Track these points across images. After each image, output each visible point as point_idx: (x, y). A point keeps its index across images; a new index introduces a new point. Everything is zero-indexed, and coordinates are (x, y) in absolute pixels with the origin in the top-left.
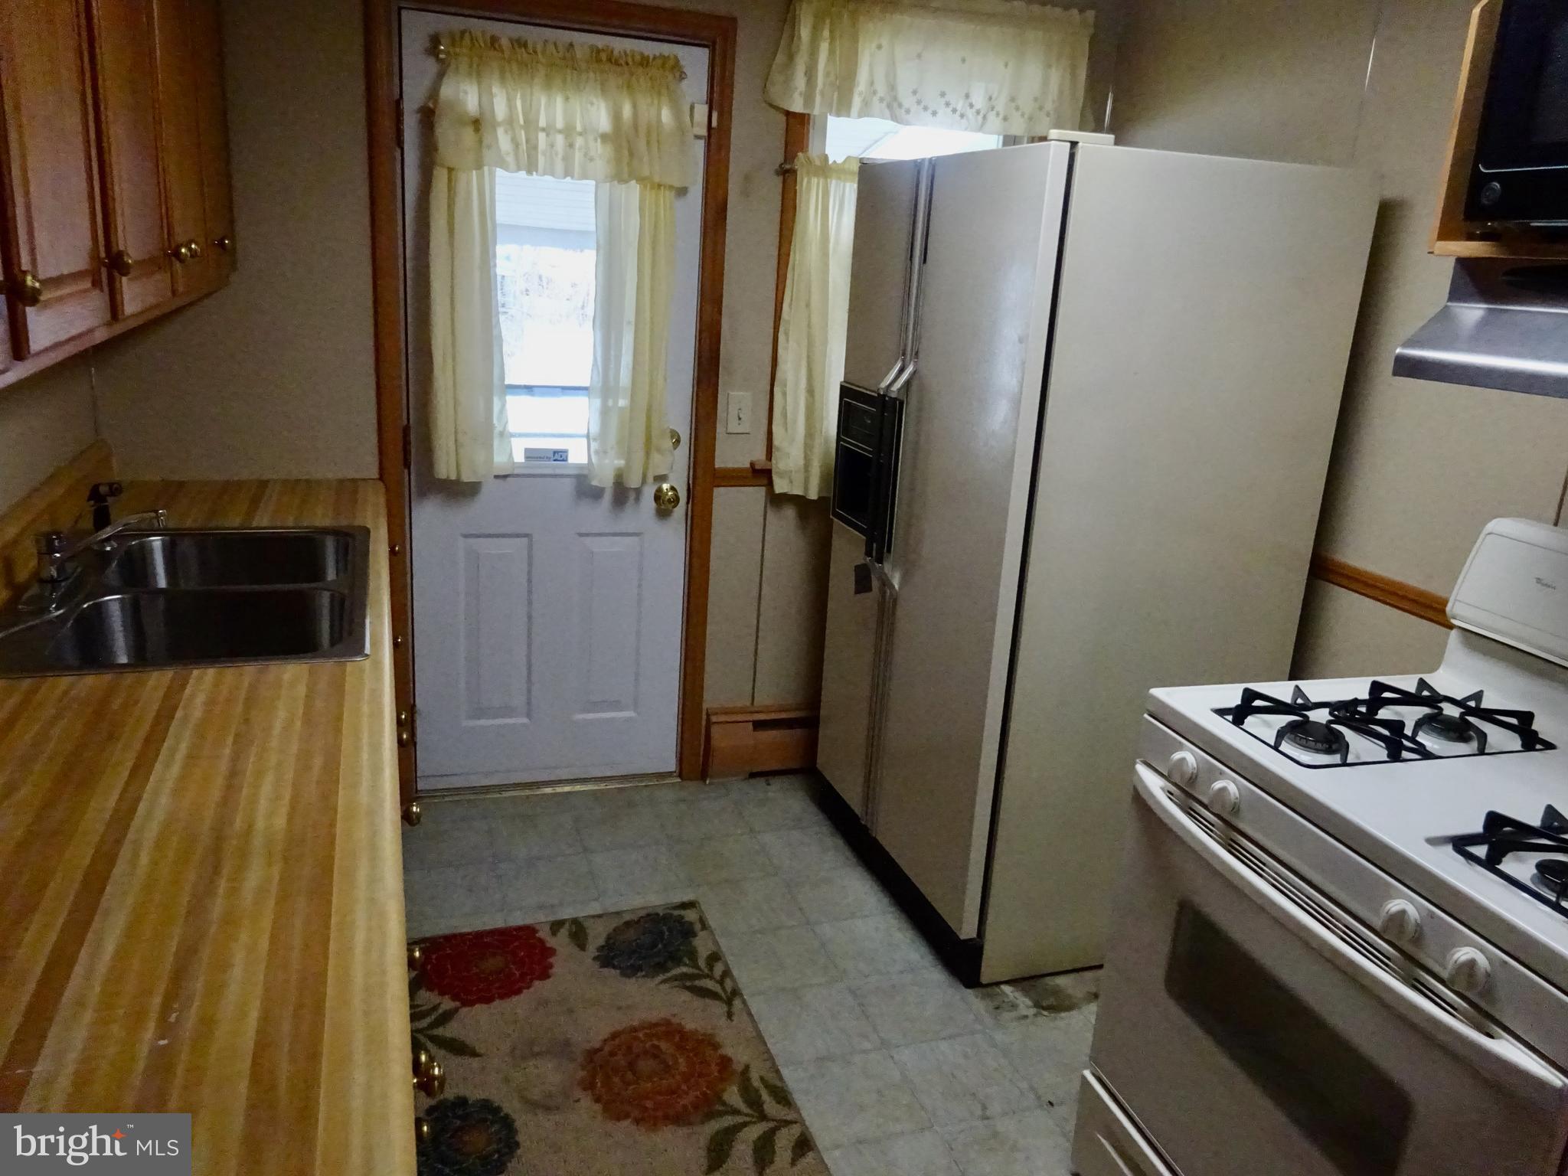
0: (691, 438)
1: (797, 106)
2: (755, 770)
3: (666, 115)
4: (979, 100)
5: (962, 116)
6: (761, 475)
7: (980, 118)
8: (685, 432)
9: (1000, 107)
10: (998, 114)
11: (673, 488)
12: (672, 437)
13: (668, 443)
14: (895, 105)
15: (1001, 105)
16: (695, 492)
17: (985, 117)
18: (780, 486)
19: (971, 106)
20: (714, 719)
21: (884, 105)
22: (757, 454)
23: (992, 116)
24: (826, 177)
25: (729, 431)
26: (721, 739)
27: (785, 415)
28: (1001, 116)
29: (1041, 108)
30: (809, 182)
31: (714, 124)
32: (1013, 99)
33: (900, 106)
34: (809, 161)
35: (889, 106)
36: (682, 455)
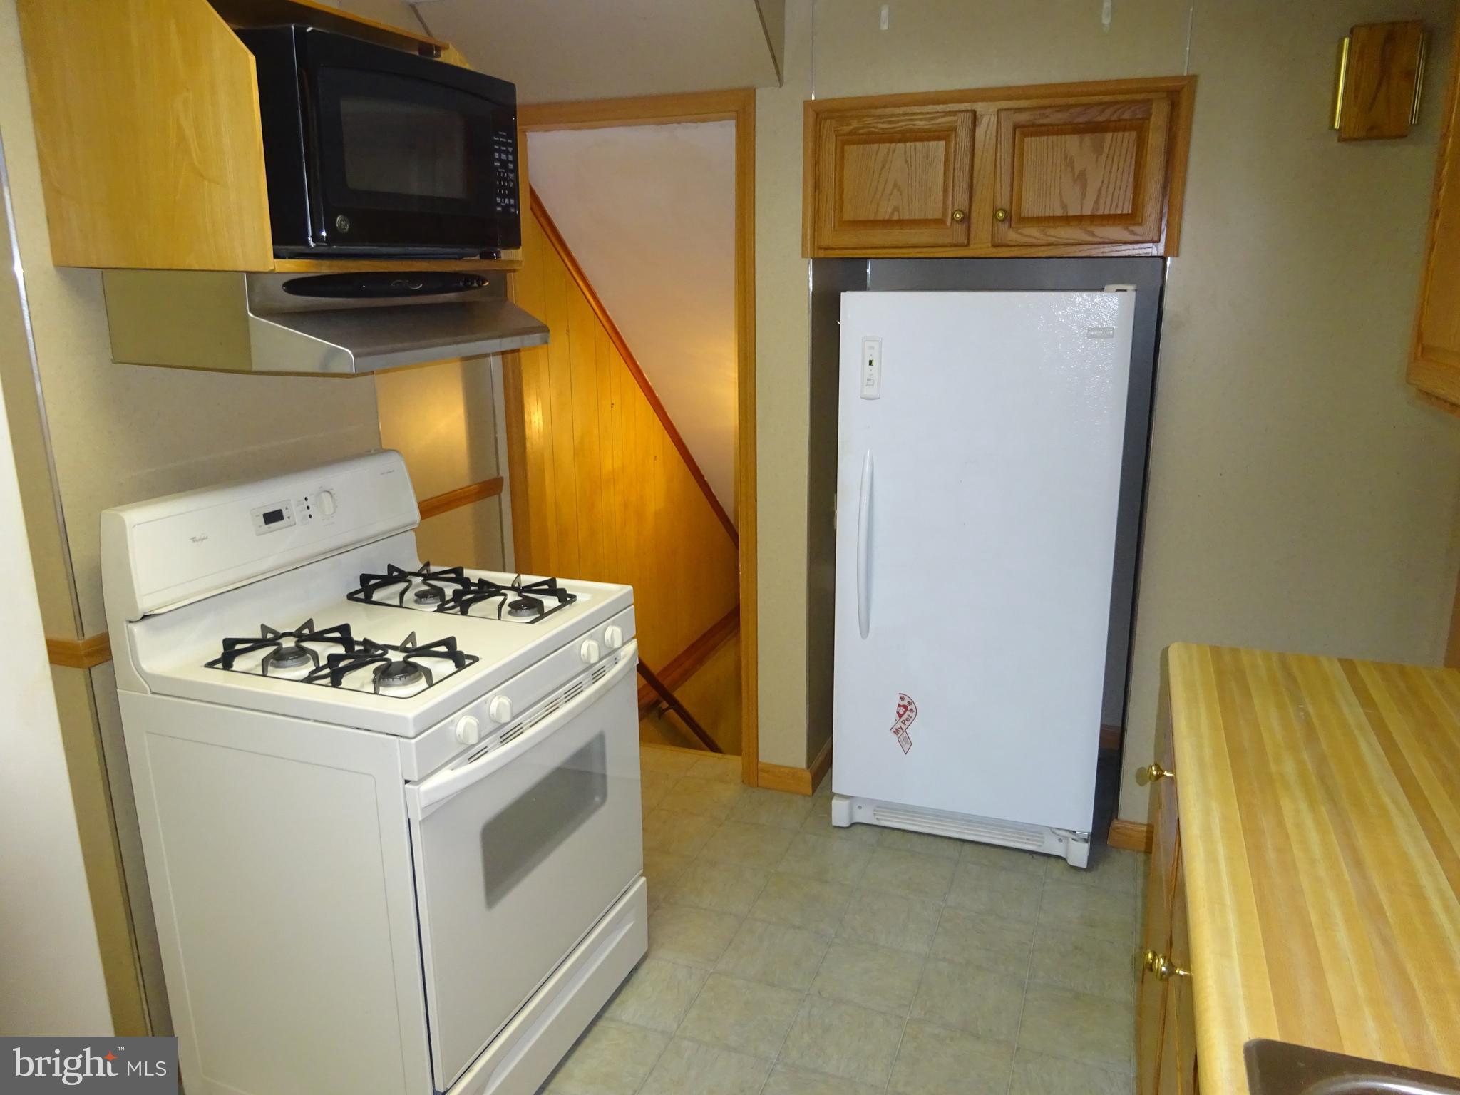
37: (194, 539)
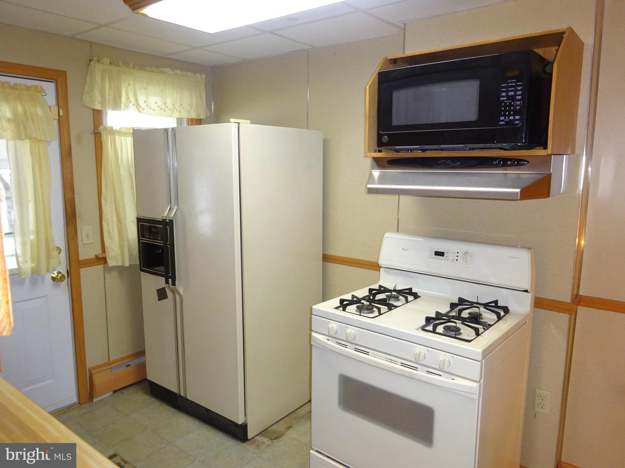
0: (66, 249)
1: (98, 107)
2: (116, 389)
3: (39, 111)
4: (170, 106)
5: (165, 111)
6: (102, 260)
7: (171, 111)
8: (63, 247)
9: (177, 108)
10: (177, 110)
11: (59, 273)
12: (57, 250)
13: (55, 253)
14: (138, 107)
15: (177, 106)
16: (71, 273)
17: (172, 112)
18: (111, 263)
19: (167, 107)
20: (93, 372)
21: (135, 107)
22: (98, 251)
23: (175, 111)
24: (114, 135)
25: (84, 243)
26: (98, 379)
27: (109, 232)
28: (178, 111)
29: (192, 108)
30: (107, 138)
31: (61, 114)
32: (181, 105)
33: (140, 107)
34: (106, 129)
35: (137, 107)
36: (63, 256)
37: (403, 249)
